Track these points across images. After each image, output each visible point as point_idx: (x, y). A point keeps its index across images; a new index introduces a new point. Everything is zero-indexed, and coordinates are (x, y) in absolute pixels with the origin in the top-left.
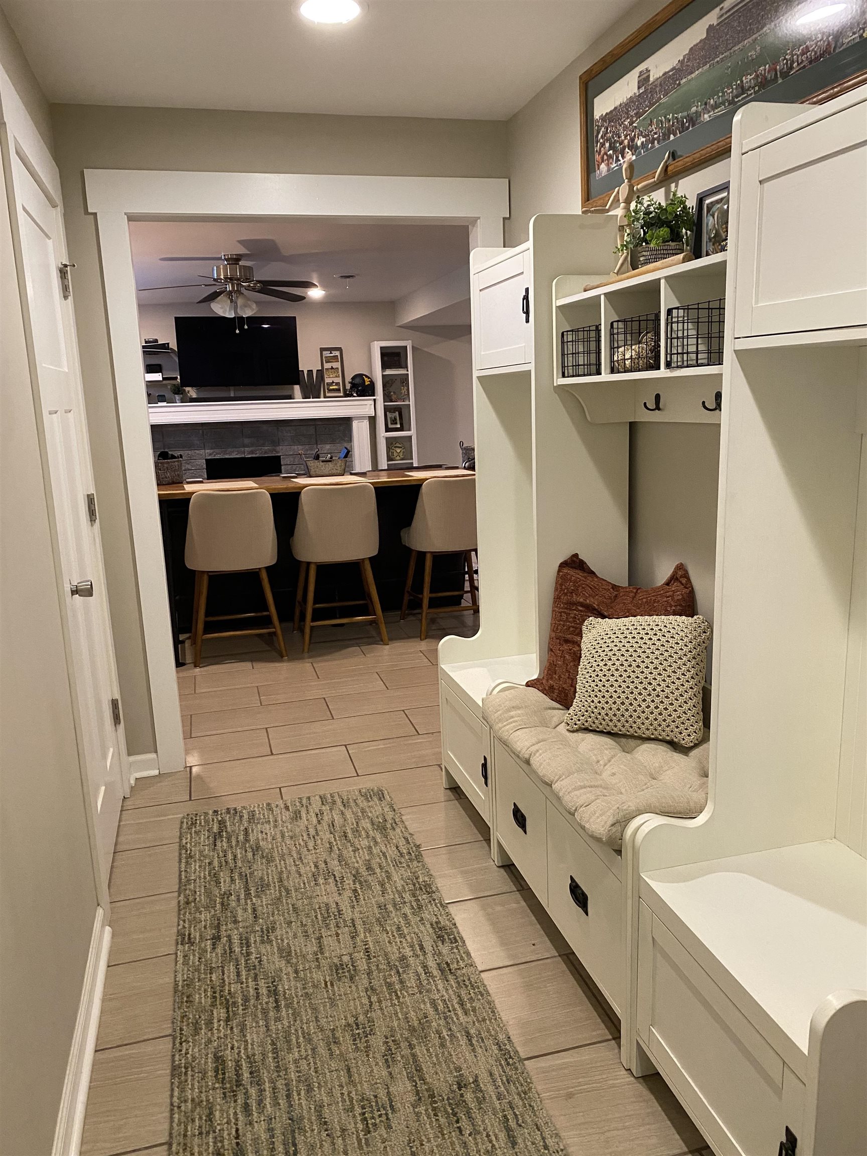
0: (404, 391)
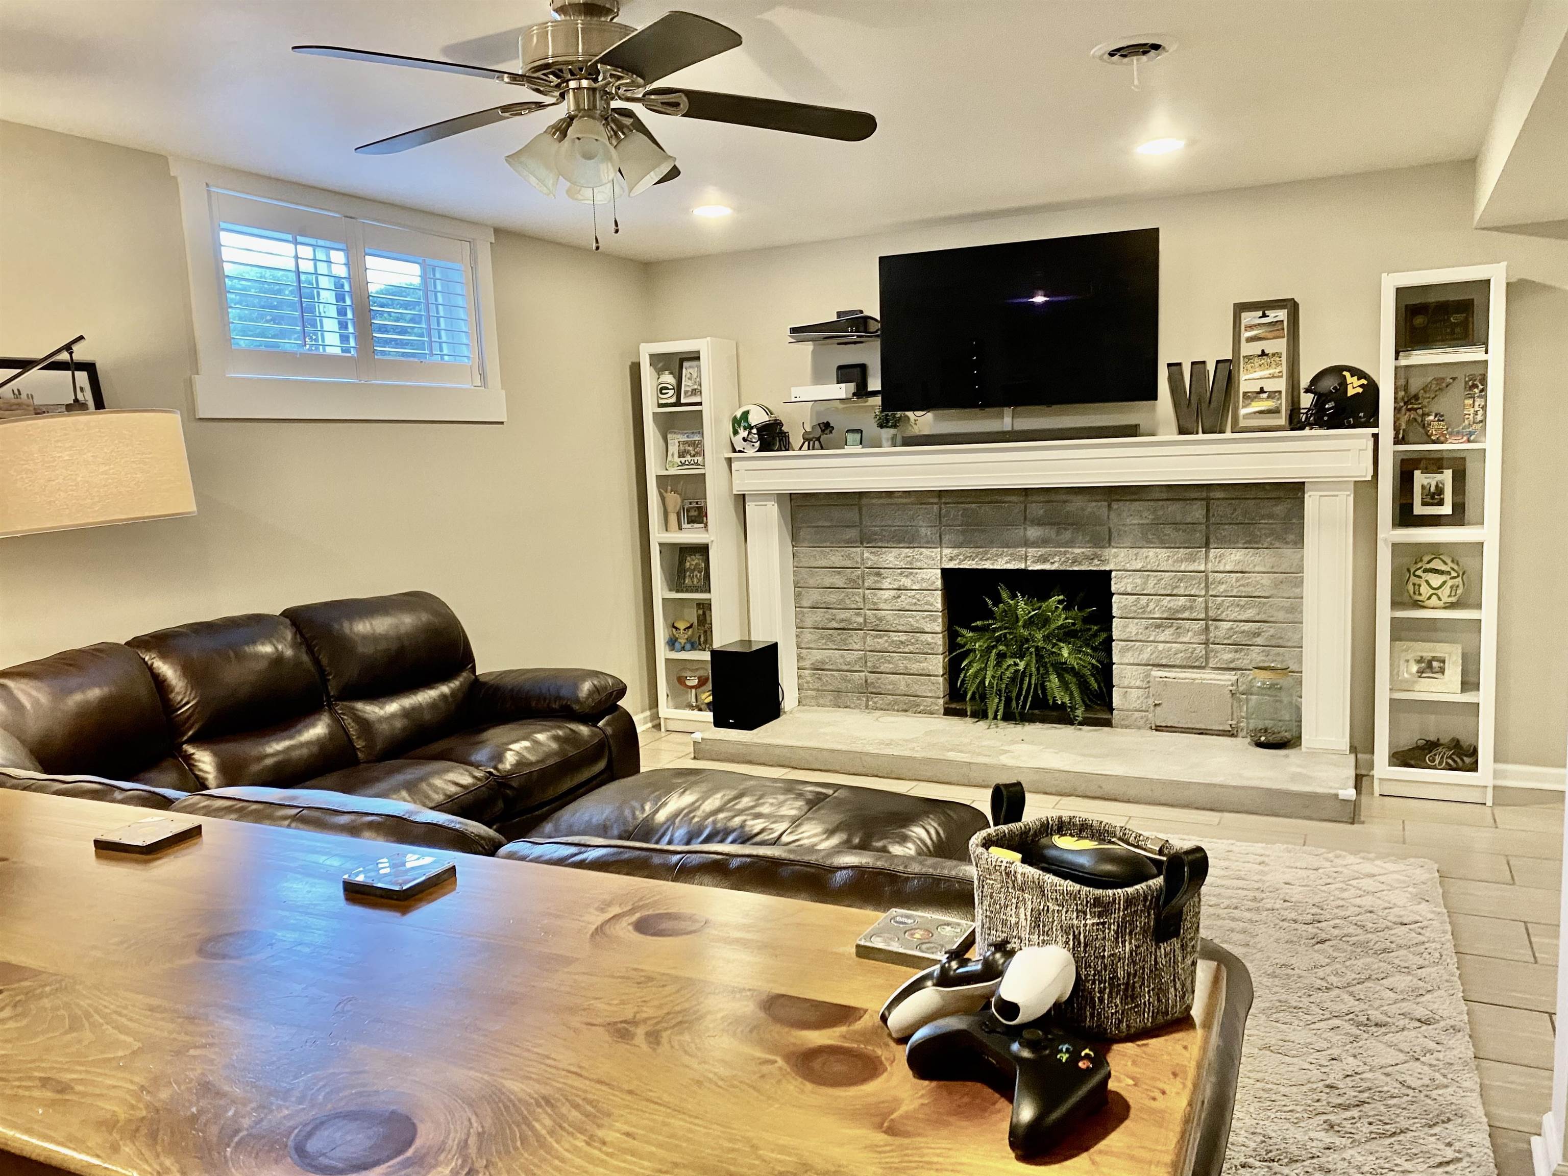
0: (1470, 409)
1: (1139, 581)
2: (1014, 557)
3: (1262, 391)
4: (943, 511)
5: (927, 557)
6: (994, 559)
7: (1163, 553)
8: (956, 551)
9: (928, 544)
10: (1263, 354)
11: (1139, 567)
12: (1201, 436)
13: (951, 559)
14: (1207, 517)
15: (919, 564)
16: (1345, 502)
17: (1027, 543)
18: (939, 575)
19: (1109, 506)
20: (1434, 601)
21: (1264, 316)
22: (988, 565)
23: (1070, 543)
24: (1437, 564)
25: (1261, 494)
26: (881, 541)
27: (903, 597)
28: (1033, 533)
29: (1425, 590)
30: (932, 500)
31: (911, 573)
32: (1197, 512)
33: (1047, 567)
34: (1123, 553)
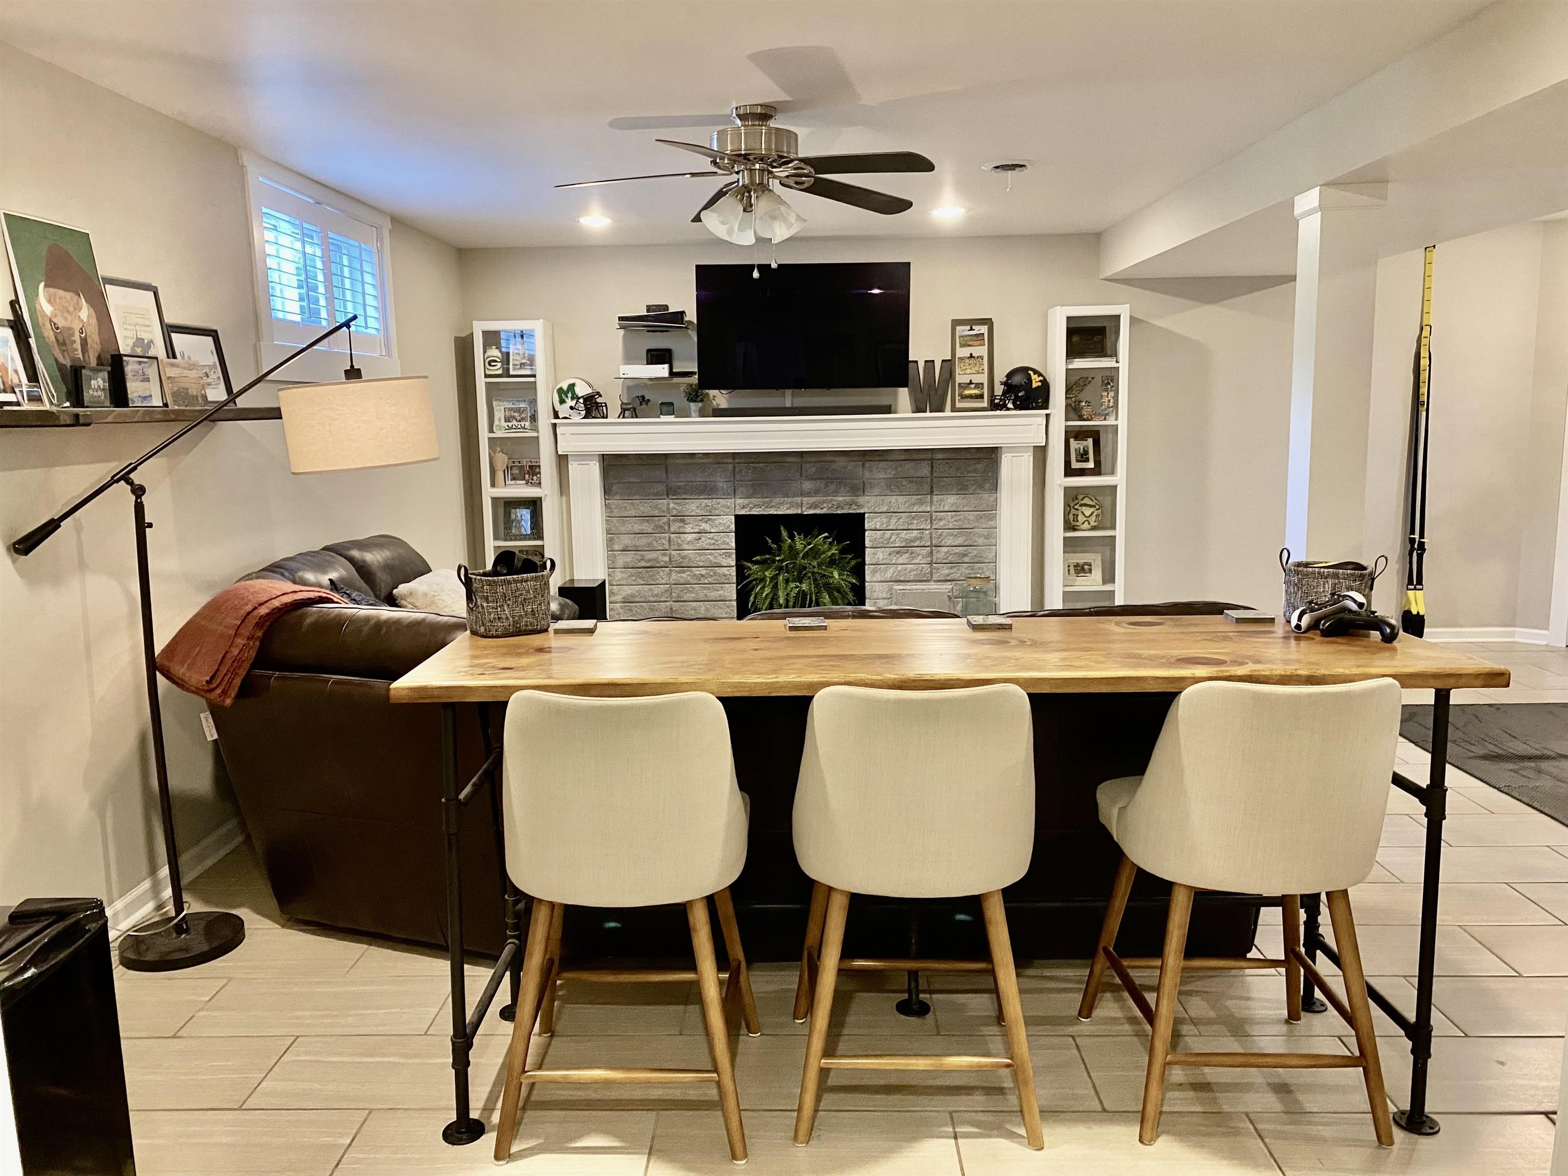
0: (1108, 398)
1: (885, 520)
2: (792, 505)
3: (971, 383)
4: (737, 470)
5: (723, 506)
6: (777, 506)
7: (901, 499)
8: (746, 501)
9: (725, 495)
10: (971, 356)
11: (885, 509)
12: (928, 414)
13: (743, 507)
14: (932, 471)
15: (717, 512)
16: (1027, 461)
17: (802, 494)
18: (733, 521)
19: (863, 464)
20: (1086, 525)
21: (971, 329)
22: (772, 512)
23: (836, 493)
24: (1087, 501)
25: (968, 456)
26: (685, 493)
27: (703, 539)
28: (807, 485)
29: (1081, 518)
30: (726, 461)
31: (709, 520)
32: (925, 470)
33: (818, 511)
34: (873, 499)
